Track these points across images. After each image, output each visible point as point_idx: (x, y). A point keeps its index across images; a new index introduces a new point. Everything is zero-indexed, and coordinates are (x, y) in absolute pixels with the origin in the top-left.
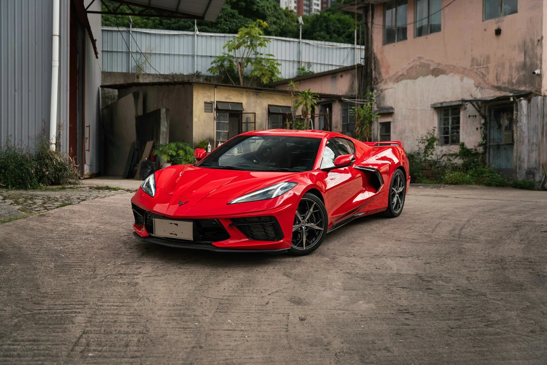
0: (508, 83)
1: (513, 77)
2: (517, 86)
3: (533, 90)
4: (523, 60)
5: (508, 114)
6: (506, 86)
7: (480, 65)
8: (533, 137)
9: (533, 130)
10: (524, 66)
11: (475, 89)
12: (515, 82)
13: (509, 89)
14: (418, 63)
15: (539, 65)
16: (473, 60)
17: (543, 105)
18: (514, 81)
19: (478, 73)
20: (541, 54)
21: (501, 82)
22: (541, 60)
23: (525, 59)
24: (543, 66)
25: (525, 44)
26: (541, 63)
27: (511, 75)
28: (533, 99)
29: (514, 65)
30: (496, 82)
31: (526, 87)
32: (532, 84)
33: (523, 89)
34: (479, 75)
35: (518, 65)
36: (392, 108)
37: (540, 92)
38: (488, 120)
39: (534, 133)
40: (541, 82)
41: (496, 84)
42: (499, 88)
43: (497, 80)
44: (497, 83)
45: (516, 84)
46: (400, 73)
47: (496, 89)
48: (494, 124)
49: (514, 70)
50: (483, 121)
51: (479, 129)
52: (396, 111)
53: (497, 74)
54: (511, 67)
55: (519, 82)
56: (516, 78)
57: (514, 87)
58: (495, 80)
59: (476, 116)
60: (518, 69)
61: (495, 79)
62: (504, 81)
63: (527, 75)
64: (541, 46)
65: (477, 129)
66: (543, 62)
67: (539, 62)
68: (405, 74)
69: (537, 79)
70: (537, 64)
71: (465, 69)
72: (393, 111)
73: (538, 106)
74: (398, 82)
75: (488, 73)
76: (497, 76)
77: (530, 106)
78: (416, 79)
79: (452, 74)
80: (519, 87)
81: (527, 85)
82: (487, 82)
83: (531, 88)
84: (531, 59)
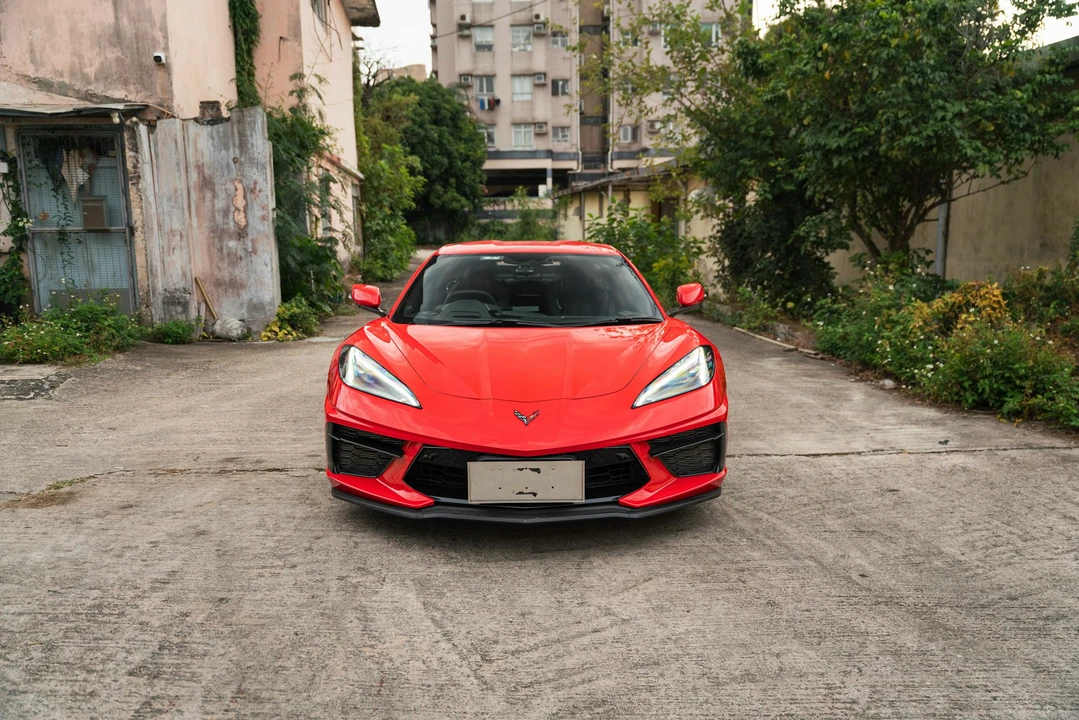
0: (72, 74)
1: (86, 61)
3: (150, 102)
4: (111, 20)
5: (82, 156)
6: (67, 80)
8: (170, 216)
9: (169, 199)
10: (117, 36)
12: (92, 75)
13: (78, 92)
15: (161, 40)
17: (184, 140)
18: (91, 71)
20: (164, 15)
21: (50, 68)
22: (164, 29)
23: (117, 18)
26: (166, 37)
27: (77, 55)
28: (162, 125)
29: (84, 28)
30: (31, 67)
31: (129, 91)
32: (144, 84)
33: (119, 94)
35: (98, 31)
37: (170, 108)
38: (20, 165)
39: (172, 207)
40: (171, 84)
41: (31, 73)
42: (44, 85)
43: (33, 61)
44: (37, 70)
45: (96, 79)
47: (34, 86)
48: (42, 176)
49: (86, 43)
53: (31, 44)
54: (74, 34)
55: (103, 75)
56: (97, 65)
57: (91, 87)
58: (28, 61)
60: (98, 41)
61: (28, 56)
62: (60, 68)
63: (128, 62)
67: (159, 35)
69: (160, 75)
70: (154, 39)
73: (176, 142)
76: (32, 52)
77: (156, 138)
81: (132, 87)
83: (140, 95)
84: (133, 20)
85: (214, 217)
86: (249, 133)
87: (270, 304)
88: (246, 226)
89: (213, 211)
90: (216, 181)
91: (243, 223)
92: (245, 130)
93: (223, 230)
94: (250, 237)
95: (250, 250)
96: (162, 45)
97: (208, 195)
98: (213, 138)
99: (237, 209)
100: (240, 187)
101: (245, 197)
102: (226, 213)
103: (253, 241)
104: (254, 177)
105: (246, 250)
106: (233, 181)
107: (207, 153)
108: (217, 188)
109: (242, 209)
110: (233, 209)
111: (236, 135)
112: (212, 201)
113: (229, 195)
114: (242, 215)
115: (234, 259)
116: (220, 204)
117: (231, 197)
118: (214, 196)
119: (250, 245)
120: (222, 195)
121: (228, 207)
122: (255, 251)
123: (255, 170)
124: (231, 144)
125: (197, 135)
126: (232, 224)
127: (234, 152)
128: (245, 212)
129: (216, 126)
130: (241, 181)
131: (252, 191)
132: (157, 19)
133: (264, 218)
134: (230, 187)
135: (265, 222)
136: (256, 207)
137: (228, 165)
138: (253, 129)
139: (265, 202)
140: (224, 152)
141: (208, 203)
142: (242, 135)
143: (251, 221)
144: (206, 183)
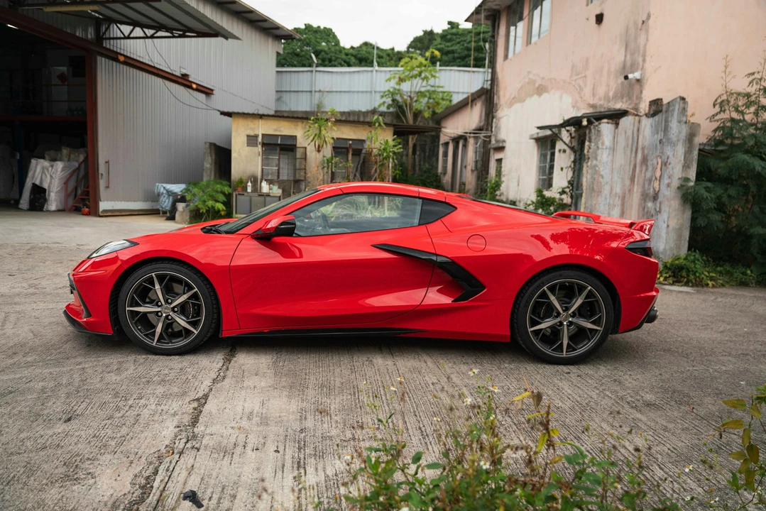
0: (605, 97)
1: (611, 88)
2: (613, 103)
3: (628, 107)
4: (623, 59)
7: (579, 74)
8: (617, 184)
10: (624, 68)
11: (572, 109)
12: (611, 97)
13: (605, 108)
14: (527, 80)
15: (641, 63)
16: (573, 66)
17: (638, 130)
18: (611, 94)
19: (576, 86)
20: (645, 45)
21: (598, 97)
22: (644, 55)
23: (625, 56)
24: (647, 65)
25: (627, 32)
26: (644, 61)
27: (608, 86)
29: (612, 69)
30: (592, 98)
31: (623, 103)
32: (630, 96)
33: (618, 106)
34: (577, 89)
35: (617, 67)
36: (504, 141)
37: (638, 109)
39: (618, 177)
40: (641, 92)
41: (591, 101)
43: (593, 95)
45: (613, 98)
46: (513, 96)
49: (612, 76)
50: (572, 159)
51: (564, 170)
52: (507, 145)
53: (594, 85)
54: (609, 72)
55: (615, 97)
56: (614, 90)
57: (610, 104)
59: (564, 151)
60: (616, 74)
61: (592, 93)
62: (601, 96)
64: (647, 31)
65: (562, 169)
66: (648, 59)
67: (640, 59)
68: (517, 96)
69: (637, 87)
70: (638, 64)
71: (564, 81)
72: (504, 145)
74: (511, 107)
75: (586, 85)
76: (594, 89)
78: (525, 100)
79: (553, 90)
80: (615, 103)
81: (624, 100)
82: (584, 98)
83: (627, 104)
84: (632, 54)
85: (644, 185)
86: (670, 119)
87: (662, 253)
88: (658, 191)
89: (645, 180)
90: (648, 158)
91: (657, 190)
92: (668, 117)
93: (647, 194)
94: (659, 200)
95: (658, 210)
96: (641, 67)
97: (644, 168)
98: (652, 126)
99: (656, 178)
100: (660, 161)
101: (661, 170)
102: (650, 181)
103: (660, 203)
104: (669, 153)
105: (655, 209)
106: (657, 157)
107: (648, 138)
108: (649, 164)
109: (658, 178)
110: (654, 178)
111: (663, 122)
112: (645, 173)
113: (653, 168)
114: (658, 182)
115: (649, 216)
116: (649, 175)
117: (654, 170)
118: (647, 170)
119: (658, 205)
120: (650, 168)
121: (652, 176)
122: (660, 212)
123: (669, 147)
124: (660, 128)
125: (646, 125)
126: (652, 190)
127: (660, 136)
128: (660, 181)
129: (655, 117)
130: (661, 157)
131: (665, 164)
132: (642, 49)
133: (668, 185)
134: (655, 161)
135: (669, 189)
136: (666, 176)
137: (656, 145)
138: (672, 115)
139: (671, 173)
140: (656, 136)
141: (643, 175)
142: (666, 121)
143: (661, 188)
144: (645, 160)
